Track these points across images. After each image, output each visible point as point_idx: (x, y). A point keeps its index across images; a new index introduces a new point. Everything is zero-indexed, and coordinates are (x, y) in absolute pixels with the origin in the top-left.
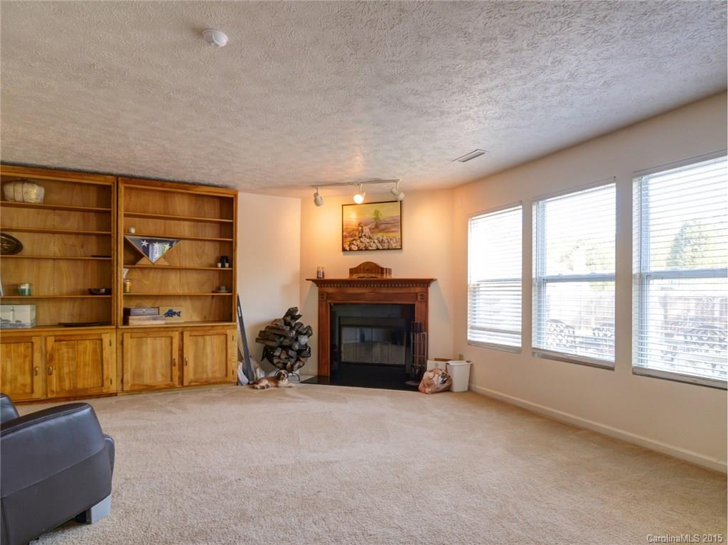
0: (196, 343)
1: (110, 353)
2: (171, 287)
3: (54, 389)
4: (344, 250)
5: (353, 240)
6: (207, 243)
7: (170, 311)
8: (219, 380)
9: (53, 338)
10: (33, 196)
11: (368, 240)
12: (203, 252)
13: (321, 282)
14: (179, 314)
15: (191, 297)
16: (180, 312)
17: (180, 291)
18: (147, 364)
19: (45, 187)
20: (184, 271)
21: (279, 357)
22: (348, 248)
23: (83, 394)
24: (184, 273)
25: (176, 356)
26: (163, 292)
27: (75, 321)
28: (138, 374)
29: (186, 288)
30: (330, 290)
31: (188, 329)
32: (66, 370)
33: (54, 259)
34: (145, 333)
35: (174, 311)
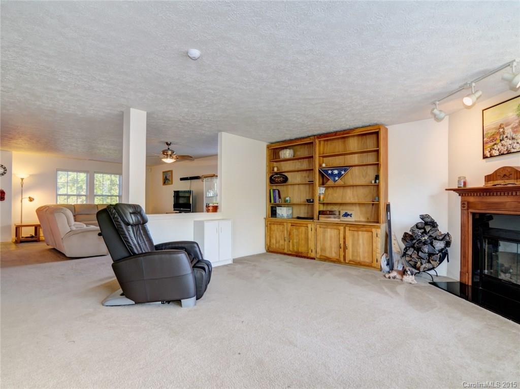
0: (353, 235)
1: (311, 234)
2: (348, 198)
3: (291, 249)
4: (485, 157)
5: (494, 145)
6: (369, 167)
7: (346, 213)
8: (367, 264)
9: (290, 224)
10: (287, 155)
11: (510, 142)
12: (367, 173)
13: (463, 191)
14: (351, 215)
15: (360, 204)
16: (351, 214)
17: (352, 201)
18: (328, 244)
19: (293, 149)
20: (355, 187)
21: (411, 256)
22: (488, 155)
23: (301, 255)
24: (355, 188)
25: (342, 242)
26: (344, 201)
27: (306, 216)
28: (323, 250)
29: (356, 198)
30: (472, 199)
31: (349, 225)
32: (295, 241)
33: (299, 184)
34: (326, 225)
35: (348, 213)
